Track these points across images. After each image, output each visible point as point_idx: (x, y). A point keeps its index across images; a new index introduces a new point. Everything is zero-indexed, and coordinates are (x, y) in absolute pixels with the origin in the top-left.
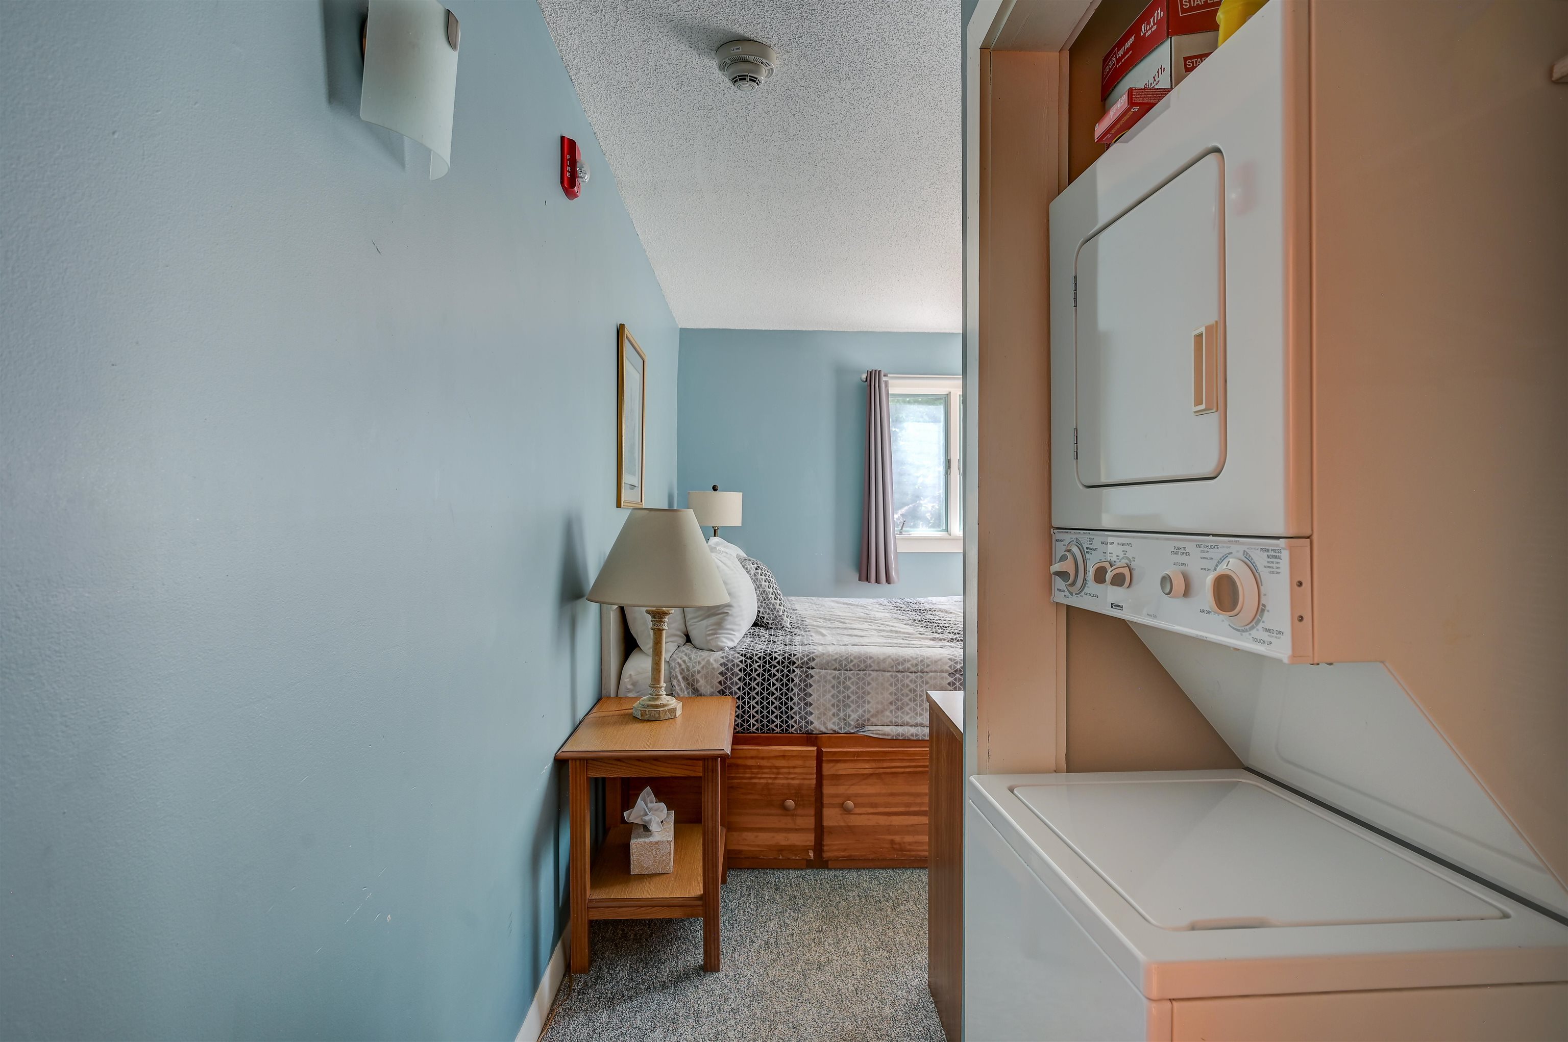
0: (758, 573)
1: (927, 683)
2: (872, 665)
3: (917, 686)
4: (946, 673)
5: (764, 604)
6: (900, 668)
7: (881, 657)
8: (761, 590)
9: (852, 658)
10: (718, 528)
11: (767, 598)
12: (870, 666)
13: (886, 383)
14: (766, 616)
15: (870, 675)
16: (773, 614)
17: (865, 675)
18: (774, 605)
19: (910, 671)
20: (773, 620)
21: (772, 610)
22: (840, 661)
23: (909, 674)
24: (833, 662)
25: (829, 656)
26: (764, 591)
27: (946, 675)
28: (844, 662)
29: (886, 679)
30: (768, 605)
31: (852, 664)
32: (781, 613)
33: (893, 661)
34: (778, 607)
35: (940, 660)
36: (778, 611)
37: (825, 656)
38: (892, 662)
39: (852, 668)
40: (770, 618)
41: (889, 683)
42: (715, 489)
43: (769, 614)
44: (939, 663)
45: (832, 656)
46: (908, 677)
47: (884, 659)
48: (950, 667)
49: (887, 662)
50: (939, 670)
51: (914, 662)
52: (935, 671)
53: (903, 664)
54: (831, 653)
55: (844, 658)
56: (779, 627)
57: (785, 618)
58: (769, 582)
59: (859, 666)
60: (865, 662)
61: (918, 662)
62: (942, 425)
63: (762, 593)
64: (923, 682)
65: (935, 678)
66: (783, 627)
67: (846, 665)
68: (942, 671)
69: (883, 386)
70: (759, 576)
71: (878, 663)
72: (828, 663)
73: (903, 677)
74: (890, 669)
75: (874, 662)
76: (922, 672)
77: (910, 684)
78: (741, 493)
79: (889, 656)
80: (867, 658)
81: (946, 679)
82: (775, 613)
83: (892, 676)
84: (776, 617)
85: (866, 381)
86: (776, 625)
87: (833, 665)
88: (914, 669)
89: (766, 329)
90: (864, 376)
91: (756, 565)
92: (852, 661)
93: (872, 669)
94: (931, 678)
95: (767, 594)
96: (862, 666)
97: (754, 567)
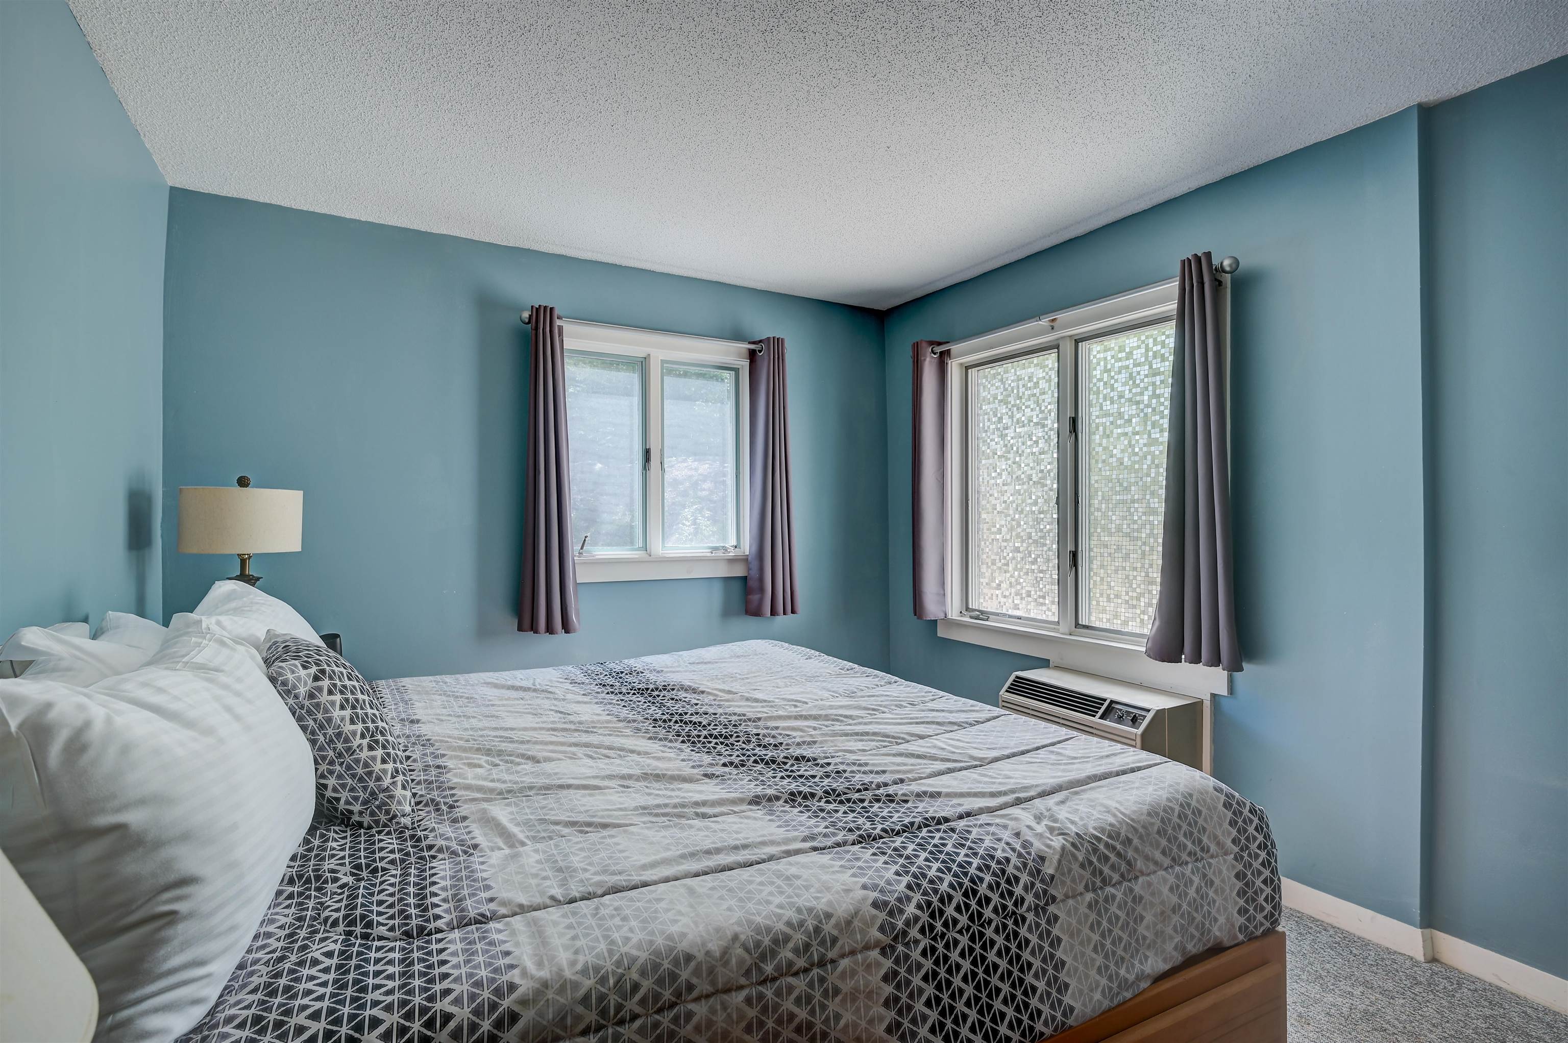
0: (320, 689)
1: (837, 991)
2: (694, 981)
3: (812, 1012)
4: (875, 947)
5: (338, 768)
6: (769, 969)
7: (715, 947)
8: (330, 731)
9: (635, 976)
10: (250, 557)
11: (348, 749)
12: (690, 987)
13: (560, 328)
14: (344, 795)
15: (689, 1015)
16: (365, 788)
17: (676, 1020)
18: (366, 765)
19: (795, 968)
20: (365, 802)
21: (361, 780)
22: (602, 998)
23: (790, 980)
24: (580, 1009)
25: (562, 990)
26: (339, 735)
27: (875, 954)
28: (613, 999)
29: (735, 1017)
30: (349, 768)
31: (638, 997)
32: (387, 781)
33: (747, 950)
34: (378, 767)
35: (856, 913)
36: (379, 779)
37: (550, 995)
38: (746, 956)
39: (638, 1010)
40: (356, 799)
41: (744, 1024)
42: (243, 482)
43: (352, 789)
44: (856, 923)
45: (575, 985)
46: (790, 989)
47: (725, 952)
48: (882, 929)
49: (734, 961)
50: (860, 947)
51: (799, 938)
52: (853, 953)
53: (774, 953)
54: (568, 974)
55: (611, 982)
56: (383, 818)
57: (398, 792)
58: (354, 707)
59: (657, 997)
60: (673, 977)
61: (810, 937)
62: (636, 400)
63: (331, 741)
64: (826, 991)
65: (853, 973)
66: (395, 816)
67: (619, 1008)
68: (867, 947)
69: (556, 331)
70: (324, 698)
71: (711, 971)
72: (564, 1018)
73: (778, 993)
74: (743, 981)
75: (697, 972)
76: (822, 964)
77: (796, 1010)
78: (300, 494)
79: (735, 937)
80: (676, 962)
81: (878, 965)
82: (371, 784)
83: (748, 1001)
84: (373, 793)
85: (529, 322)
86: (373, 814)
87: (578, 1018)
88: (801, 963)
89: (353, 217)
90: (526, 315)
91: (313, 670)
92: (636, 987)
93: (695, 994)
94: (843, 975)
95: (347, 740)
96: (667, 995)
97: (309, 675)
